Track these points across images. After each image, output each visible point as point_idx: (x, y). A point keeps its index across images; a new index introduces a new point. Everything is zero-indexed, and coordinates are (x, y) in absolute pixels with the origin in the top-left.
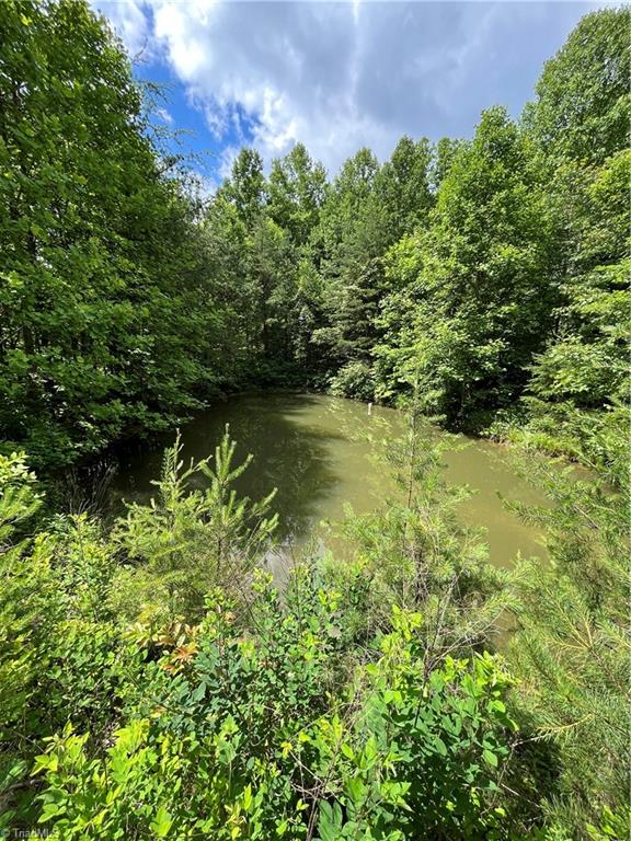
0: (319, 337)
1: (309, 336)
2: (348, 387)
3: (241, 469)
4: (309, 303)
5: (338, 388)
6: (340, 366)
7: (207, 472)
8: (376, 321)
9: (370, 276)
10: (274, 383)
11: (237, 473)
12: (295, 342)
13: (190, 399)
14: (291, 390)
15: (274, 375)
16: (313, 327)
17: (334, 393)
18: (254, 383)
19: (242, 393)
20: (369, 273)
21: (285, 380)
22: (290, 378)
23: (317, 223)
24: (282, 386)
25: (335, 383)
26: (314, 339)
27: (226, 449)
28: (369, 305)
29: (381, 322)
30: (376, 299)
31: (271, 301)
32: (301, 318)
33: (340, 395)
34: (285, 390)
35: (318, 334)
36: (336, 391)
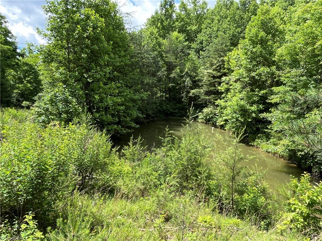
0: (193, 94)
1: (189, 92)
2: (206, 118)
3: (142, 141)
4: (190, 76)
5: (202, 118)
6: (204, 107)
7: (137, 142)
8: (219, 88)
9: (218, 66)
10: (172, 114)
11: (141, 142)
12: (182, 95)
13: (133, 124)
14: (179, 118)
15: (171, 110)
16: (192, 88)
17: (200, 121)
18: (161, 114)
19: (155, 119)
20: (217, 65)
21: (176, 113)
22: (179, 112)
23: (201, 31)
24: (175, 116)
25: (201, 116)
26: (191, 94)
27: (140, 138)
28: (217, 80)
29: (222, 88)
30: (220, 77)
31: (172, 76)
32: (186, 84)
33: (203, 122)
34: (177, 118)
35: (193, 93)
36: (201, 120)
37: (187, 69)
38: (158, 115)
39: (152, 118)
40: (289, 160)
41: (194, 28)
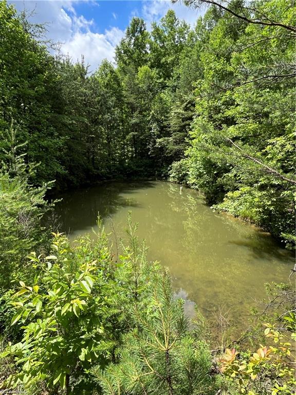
0: (159, 145)
1: (156, 142)
4: (157, 121)
5: (174, 177)
10: (135, 173)
15: (135, 168)
24: (140, 175)
26: (157, 145)
28: (187, 122)
32: (152, 131)
33: (175, 182)
34: (142, 178)
35: (159, 142)
36: (172, 179)
37: (153, 112)
38: (116, 175)
39: (107, 179)
40: (261, 226)
41: (170, 59)
